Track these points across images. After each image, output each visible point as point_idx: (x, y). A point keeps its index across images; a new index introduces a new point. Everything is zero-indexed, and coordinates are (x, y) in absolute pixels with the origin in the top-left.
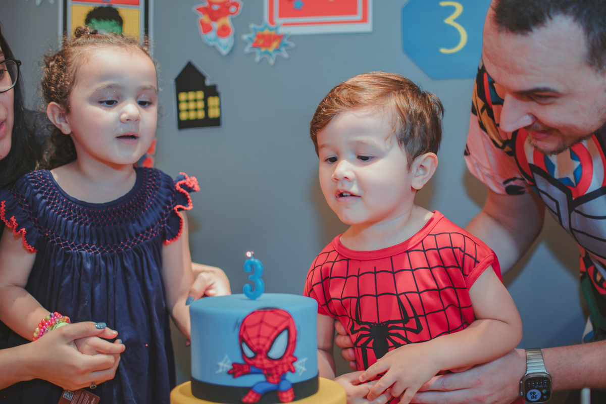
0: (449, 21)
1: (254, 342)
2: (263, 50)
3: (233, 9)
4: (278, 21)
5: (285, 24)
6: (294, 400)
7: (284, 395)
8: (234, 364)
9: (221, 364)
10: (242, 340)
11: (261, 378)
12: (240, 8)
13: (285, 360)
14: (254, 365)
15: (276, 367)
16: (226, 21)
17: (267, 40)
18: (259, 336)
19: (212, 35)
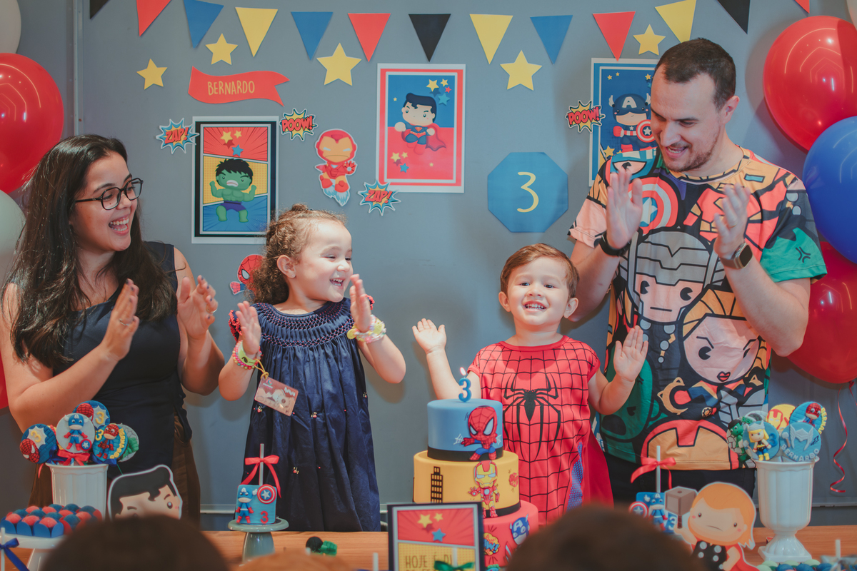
0: (525, 187)
1: (477, 425)
2: (374, 203)
3: (349, 169)
4: (388, 181)
5: (392, 184)
6: (496, 458)
7: (492, 456)
8: (464, 439)
9: (457, 439)
10: (470, 425)
11: (480, 446)
12: (356, 168)
13: (492, 436)
14: (476, 439)
15: (488, 439)
16: (344, 178)
17: (378, 196)
18: (479, 422)
19: (331, 189)
